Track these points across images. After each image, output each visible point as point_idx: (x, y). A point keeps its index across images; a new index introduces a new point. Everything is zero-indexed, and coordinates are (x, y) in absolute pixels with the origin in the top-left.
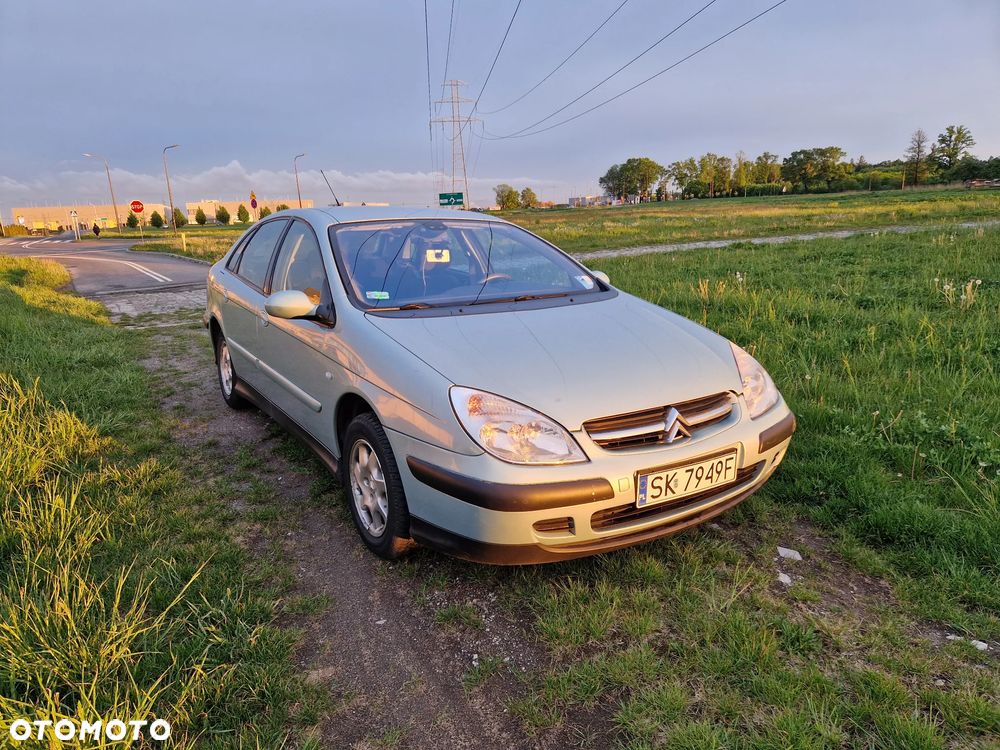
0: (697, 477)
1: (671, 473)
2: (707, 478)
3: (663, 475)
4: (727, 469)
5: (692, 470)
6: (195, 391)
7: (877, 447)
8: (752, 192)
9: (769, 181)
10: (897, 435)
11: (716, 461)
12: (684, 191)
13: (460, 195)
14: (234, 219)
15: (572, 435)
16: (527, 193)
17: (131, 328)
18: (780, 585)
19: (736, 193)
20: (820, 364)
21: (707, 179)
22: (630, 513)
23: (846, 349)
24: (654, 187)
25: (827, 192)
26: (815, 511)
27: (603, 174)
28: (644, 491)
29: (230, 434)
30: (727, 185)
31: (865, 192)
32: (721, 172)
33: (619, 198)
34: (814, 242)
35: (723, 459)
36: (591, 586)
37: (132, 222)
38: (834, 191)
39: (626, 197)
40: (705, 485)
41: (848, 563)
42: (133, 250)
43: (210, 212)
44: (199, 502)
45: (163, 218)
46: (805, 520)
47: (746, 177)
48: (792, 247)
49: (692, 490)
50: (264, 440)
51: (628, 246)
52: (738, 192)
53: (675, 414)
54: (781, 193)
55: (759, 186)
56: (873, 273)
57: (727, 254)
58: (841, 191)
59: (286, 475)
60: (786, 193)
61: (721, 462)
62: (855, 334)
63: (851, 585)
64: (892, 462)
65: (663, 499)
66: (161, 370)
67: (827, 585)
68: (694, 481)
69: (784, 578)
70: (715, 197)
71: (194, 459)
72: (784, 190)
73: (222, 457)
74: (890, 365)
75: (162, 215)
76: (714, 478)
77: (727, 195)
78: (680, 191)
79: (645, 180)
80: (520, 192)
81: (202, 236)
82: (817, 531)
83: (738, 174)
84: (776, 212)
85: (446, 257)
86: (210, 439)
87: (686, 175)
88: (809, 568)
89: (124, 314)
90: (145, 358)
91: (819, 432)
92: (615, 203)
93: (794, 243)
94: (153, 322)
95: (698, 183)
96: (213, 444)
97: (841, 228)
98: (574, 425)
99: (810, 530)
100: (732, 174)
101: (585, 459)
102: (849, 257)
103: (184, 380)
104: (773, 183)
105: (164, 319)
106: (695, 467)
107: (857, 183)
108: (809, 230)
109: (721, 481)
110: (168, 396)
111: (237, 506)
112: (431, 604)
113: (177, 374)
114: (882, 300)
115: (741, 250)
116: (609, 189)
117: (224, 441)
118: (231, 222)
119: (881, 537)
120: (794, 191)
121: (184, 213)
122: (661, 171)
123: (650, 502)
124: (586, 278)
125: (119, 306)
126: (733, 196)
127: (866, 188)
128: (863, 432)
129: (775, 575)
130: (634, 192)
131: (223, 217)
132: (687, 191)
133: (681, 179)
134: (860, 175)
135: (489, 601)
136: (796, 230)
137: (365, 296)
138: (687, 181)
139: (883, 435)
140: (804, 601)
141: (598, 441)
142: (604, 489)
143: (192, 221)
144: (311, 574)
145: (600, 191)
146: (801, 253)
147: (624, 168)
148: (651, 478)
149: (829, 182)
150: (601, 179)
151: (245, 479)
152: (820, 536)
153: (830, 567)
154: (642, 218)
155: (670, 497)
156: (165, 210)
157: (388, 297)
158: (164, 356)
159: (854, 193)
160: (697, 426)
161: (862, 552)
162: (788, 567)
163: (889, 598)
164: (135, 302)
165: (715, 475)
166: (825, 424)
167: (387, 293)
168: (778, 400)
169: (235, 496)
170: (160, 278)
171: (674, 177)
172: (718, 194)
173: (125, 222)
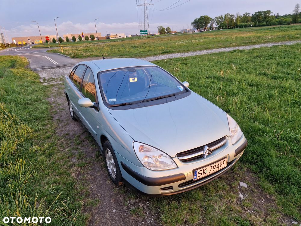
0: (214, 168)
1: (205, 168)
2: (217, 167)
3: (202, 169)
4: (224, 163)
5: (212, 166)
6: (63, 112)
7: (274, 142)
8: (241, 26)
9: (247, 22)
10: (281, 137)
11: (220, 162)
12: (219, 27)
13: (146, 31)
14: (77, 39)
15: (172, 159)
16: (168, 29)
17: (46, 84)
18: (239, 199)
19: (236, 27)
20: (258, 104)
21: (226, 22)
22: (191, 182)
23: (267, 98)
24: (209, 25)
25: (266, 26)
26: (253, 167)
27: (193, 21)
28: (196, 175)
29: (73, 130)
30: (233, 24)
31: (278, 26)
32: (231, 20)
33: (198, 29)
34: (260, 49)
35: (222, 161)
36: (179, 203)
37: (47, 42)
38: (268, 25)
39: (200, 29)
40: (216, 170)
41: (262, 189)
42: (48, 52)
43: (70, 38)
44: (62, 159)
45: (56, 40)
46: (249, 170)
47: (239, 21)
48: (252, 51)
49: (212, 172)
50: (83, 133)
51: (199, 50)
52: (236, 26)
53: (207, 148)
54: (251, 26)
55: (244, 24)
56: (279, 64)
57: (231, 55)
58: (270, 25)
59: (88, 148)
60: (252, 26)
61: (222, 162)
62: (271, 92)
63: (262, 198)
64: (279, 148)
65: (202, 176)
66: (54, 103)
67: (255, 199)
68: (213, 169)
69: (241, 196)
70: (229, 28)
71: (62, 140)
72: (252, 25)
73: (70, 140)
74: (281, 105)
75: (56, 39)
76: (219, 168)
77: (233, 28)
78: (217, 26)
79: (206, 23)
80: (166, 28)
81: (68, 46)
82: (253, 175)
83: (237, 20)
84: (249, 35)
85: (136, 80)
86: (67, 132)
87: (220, 21)
88: (249, 192)
89: (44, 78)
90: (49, 97)
91: (256, 135)
92: (196, 31)
93: (254, 49)
94: (53, 82)
95: (223, 24)
96: (68, 134)
97: (269, 42)
98: (173, 154)
99: (251, 174)
100: (235, 20)
101: (176, 167)
102: (271, 57)
103: (60, 107)
104: (248, 23)
105: (56, 80)
106: (213, 165)
107: (276, 23)
108: (259, 43)
109: (222, 167)
110: (55, 114)
111: (74, 160)
112: (129, 205)
113: (59, 105)
114: (281, 76)
115: (235, 53)
116: (194, 26)
117: (71, 133)
118: (77, 41)
119: (273, 179)
120: (255, 26)
121: (62, 38)
122: (211, 20)
123: (198, 178)
124: (181, 87)
125: (43, 74)
126: (235, 28)
127: (278, 24)
128: (270, 136)
129: (238, 194)
130: (202, 27)
131: (74, 39)
132: (220, 27)
133: (218, 22)
134: (277, 20)
135: (147, 205)
136: (254, 43)
137: (108, 100)
138: (220, 23)
139: (277, 138)
140: (247, 206)
141: (181, 160)
142: (182, 176)
143: (65, 41)
144: (94, 189)
145: (192, 27)
146: (255, 54)
147: (199, 19)
148: (198, 171)
149: (266, 22)
150: (192, 23)
151: (76, 149)
152: (254, 177)
153: (256, 191)
154: (205, 38)
155: (205, 175)
156: (57, 37)
157: (116, 101)
158: (55, 97)
159: (275, 26)
160: (214, 150)
161: (267, 185)
162: (242, 190)
163: (274, 204)
164: (48, 73)
165: (220, 166)
166: (258, 132)
167: (115, 99)
168: (242, 136)
169: (73, 156)
170: (55, 63)
171: (215, 22)
172: (230, 27)
173: (45, 41)
